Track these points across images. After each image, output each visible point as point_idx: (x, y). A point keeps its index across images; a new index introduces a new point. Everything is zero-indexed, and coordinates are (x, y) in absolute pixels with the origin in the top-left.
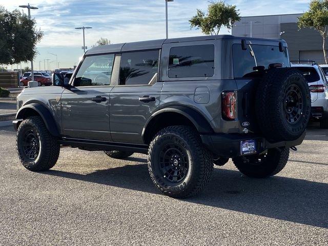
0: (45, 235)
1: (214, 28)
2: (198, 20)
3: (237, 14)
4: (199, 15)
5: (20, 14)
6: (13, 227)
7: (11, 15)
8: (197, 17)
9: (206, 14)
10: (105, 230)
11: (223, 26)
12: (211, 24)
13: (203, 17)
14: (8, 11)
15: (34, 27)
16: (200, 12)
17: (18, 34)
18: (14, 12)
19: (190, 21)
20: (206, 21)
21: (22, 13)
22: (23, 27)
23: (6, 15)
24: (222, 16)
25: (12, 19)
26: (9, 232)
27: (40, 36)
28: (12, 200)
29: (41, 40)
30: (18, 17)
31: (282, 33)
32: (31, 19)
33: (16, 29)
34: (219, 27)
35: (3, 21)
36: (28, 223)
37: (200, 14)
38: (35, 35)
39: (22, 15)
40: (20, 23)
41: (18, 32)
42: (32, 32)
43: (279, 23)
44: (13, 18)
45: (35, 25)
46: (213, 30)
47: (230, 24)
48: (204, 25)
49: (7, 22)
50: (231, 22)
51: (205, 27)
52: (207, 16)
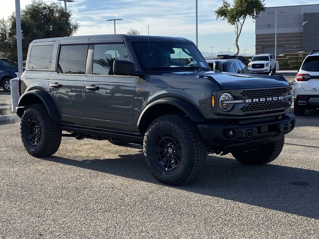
0: (120, 227)
1: (240, 19)
2: (224, 11)
3: (263, 4)
4: (224, 6)
5: (57, 7)
6: (85, 217)
7: (49, 8)
8: (222, 8)
9: (232, 5)
10: (180, 223)
11: (248, 16)
12: (237, 14)
13: (229, 8)
14: (46, 3)
15: (70, 19)
16: (226, 3)
17: (56, 25)
18: (51, 4)
19: (216, 12)
20: (232, 11)
21: (59, 6)
22: (61, 20)
23: (45, 8)
24: (247, 6)
25: (50, 12)
26: (82, 223)
27: (76, 28)
28: (76, 188)
29: (77, 31)
30: (55, 9)
31: (305, 23)
32: (67, 12)
33: (55, 21)
34: (244, 17)
35: (42, 13)
36: (99, 213)
37: (226, 5)
38: (72, 27)
39: (59, 8)
40: (57, 15)
41: (56, 23)
42: (69, 24)
43: (302, 13)
44: (52, 11)
45: (71, 17)
46: (238, 20)
47: (255, 15)
48: (230, 16)
49: (46, 14)
50: (256, 13)
51: (231, 18)
52: (233, 7)
